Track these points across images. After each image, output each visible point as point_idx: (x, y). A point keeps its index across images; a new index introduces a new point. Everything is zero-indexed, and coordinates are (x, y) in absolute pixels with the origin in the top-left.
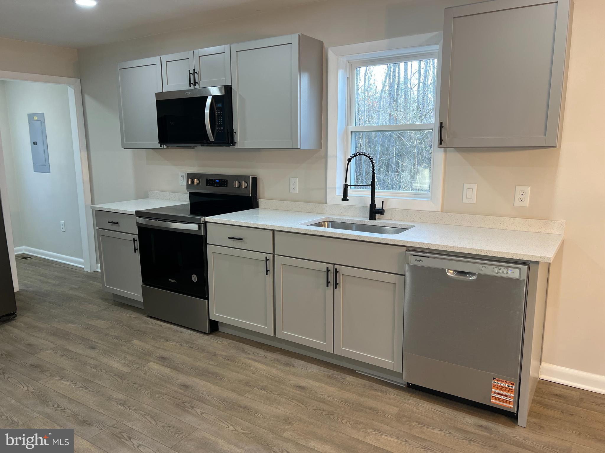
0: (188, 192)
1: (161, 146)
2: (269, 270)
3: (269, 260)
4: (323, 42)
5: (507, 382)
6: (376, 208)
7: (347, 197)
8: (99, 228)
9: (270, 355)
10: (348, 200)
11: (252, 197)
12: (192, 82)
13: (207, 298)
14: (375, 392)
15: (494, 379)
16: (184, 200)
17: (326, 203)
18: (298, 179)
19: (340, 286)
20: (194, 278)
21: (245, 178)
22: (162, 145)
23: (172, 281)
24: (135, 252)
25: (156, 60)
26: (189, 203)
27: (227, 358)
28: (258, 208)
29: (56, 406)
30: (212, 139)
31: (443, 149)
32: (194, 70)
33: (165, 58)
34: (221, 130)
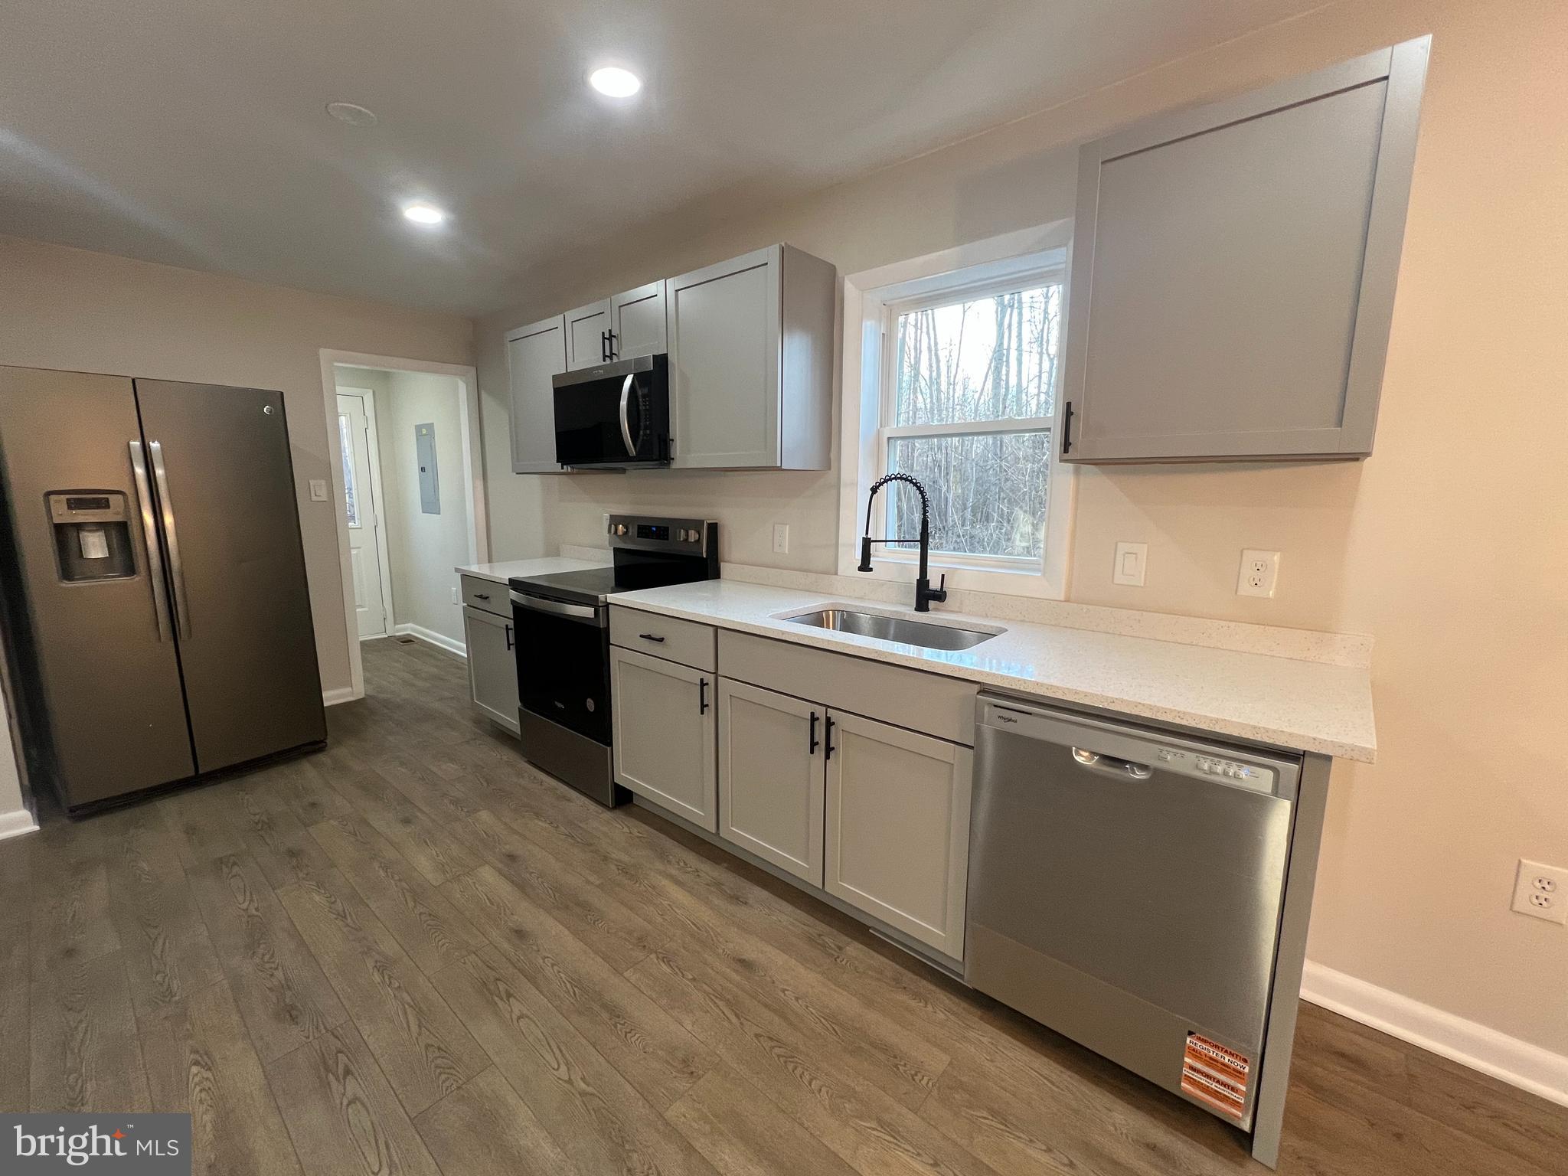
0: (612, 548)
1: (563, 468)
2: (707, 705)
3: (707, 684)
4: (834, 267)
5: (1229, 1050)
6: (930, 588)
7: (869, 564)
8: (468, 605)
9: (709, 871)
11: (706, 559)
12: (608, 353)
13: (610, 744)
14: (901, 997)
15: (1190, 1033)
16: (605, 561)
17: (836, 574)
18: (788, 527)
19: (837, 755)
20: (590, 704)
21: (697, 524)
22: (565, 467)
23: (560, 705)
24: (508, 650)
25: (557, 321)
26: (613, 566)
27: (624, 870)
28: (720, 578)
30: (632, 452)
31: (1071, 464)
32: (610, 331)
33: (572, 315)
34: (647, 435)
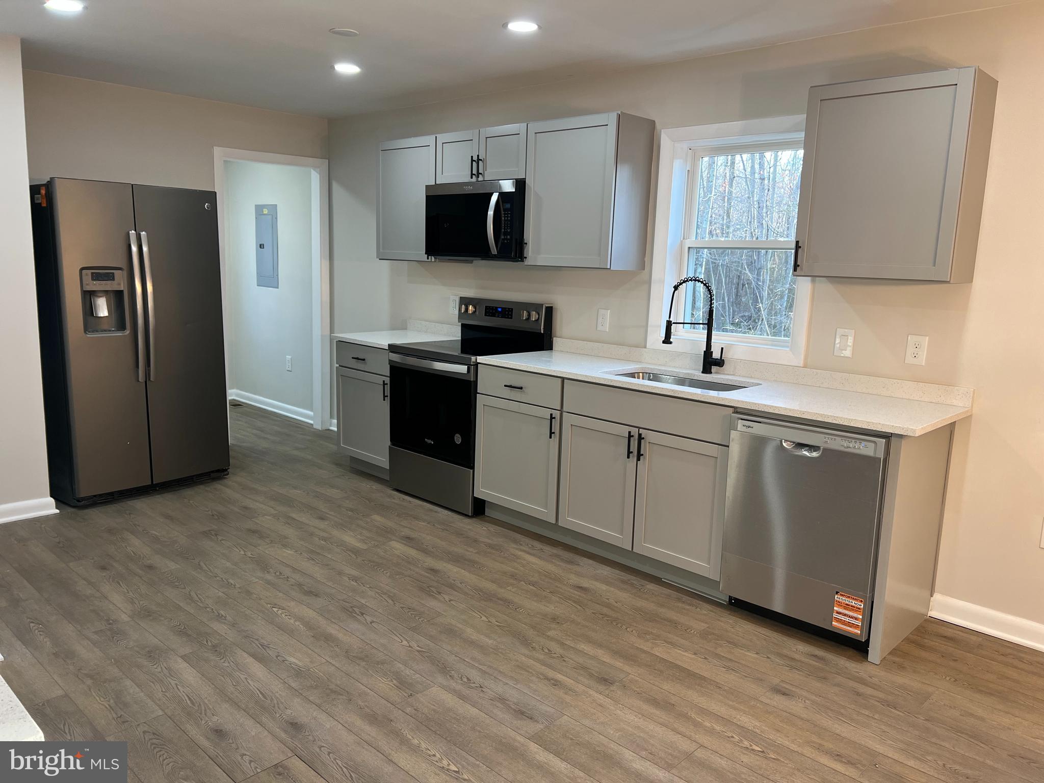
0: (460, 324)
1: (428, 259)
2: (554, 433)
3: (554, 418)
4: (655, 122)
5: (854, 597)
6: (713, 357)
7: (670, 338)
8: (340, 366)
9: (548, 549)
10: (671, 343)
11: (544, 333)
12: (475, 172)
13: (473, 468)
14: (680, 605)
15: (837, 593)
16: (454, 334)
17: (646, 348)
18: (609, 311)
19: (645, 458)
20: (458, 439)
21: (537, 307)
22: (430, 257)
23: (429, 441)
24: (384, 400)
25: (429, 140)
26: (460, 339)
27: (490, 546)
28: (552, 350)
29: (278, 574)
30: (494, 251)
31: (810, 278)
32: (478, 156)
33: (442, 138)
34: (507, 239)
